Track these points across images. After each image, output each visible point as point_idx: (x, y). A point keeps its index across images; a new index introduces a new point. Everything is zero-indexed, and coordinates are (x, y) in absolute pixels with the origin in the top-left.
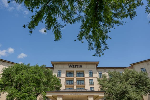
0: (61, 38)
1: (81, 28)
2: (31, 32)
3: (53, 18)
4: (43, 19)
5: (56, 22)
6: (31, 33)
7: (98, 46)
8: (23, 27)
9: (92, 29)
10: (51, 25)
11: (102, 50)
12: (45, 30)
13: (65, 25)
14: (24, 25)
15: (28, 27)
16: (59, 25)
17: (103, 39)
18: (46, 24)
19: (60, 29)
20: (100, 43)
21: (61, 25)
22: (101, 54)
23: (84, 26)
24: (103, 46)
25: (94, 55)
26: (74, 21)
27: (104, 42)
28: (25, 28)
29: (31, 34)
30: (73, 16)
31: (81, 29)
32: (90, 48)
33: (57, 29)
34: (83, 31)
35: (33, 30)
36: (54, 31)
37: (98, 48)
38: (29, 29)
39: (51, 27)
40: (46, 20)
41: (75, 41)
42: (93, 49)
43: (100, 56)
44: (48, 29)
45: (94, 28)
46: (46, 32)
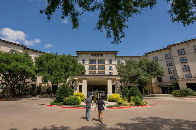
0: (78, 26)
1: (100, 16)
2: (49, 18)
3: (70, 4)
4: (59, 5)
5: (73, 9)
6: (49, 19)
7: (116, 34)
8: (40, 12)
9: (110, 18)
10: (68, 12)
11: (120, 38)
12: (62, 17)
13: (83, 13)
14: (41, 10)
15: (45, 13)
16: (76, 12)
17: (121, 28)
18: (63, 10)
19: (77, 17)
20: (118, 32)
21: (78, 12)
22: (119, 42)
23: (103, 15)
24: (120, 35)
25: (112, 43)
26: (93, 9)
27: (121, 31)
28: (42, 13)
29: (49, 20)
30: (90, 4)
31: (100, 17)
32: (109, 35)
33: (75, 17)
34: (102, 20)
35: (51, 16)
36: (71, 19)
37: (116, 36)
39: (69, 14)
40: (62, 6)
41: (95, 30)
42: (111, 37)
43: (118, 43)
44: (66, 16)
45: (112, 17)
46: (63, 19)
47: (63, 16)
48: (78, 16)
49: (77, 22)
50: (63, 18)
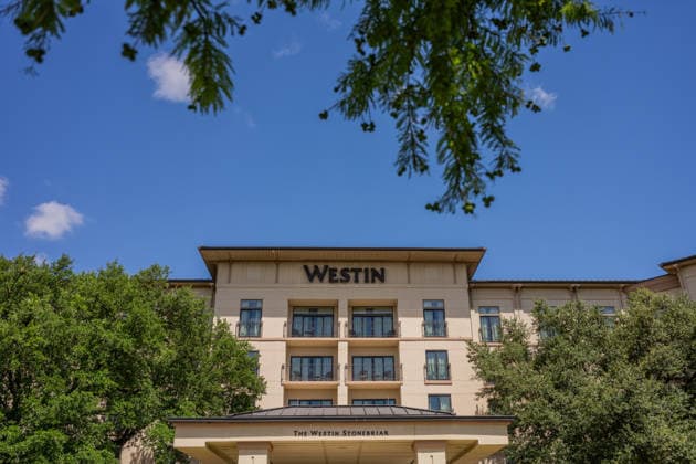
1: (358, 36)
2: (37, 54)
6: (39, 60)
7: (464, 155)
9: (425, 49)
10: (167, 13)
11: (485, 178)
12: (126, 46)
13: (257, 18)
15: (17, 22)
16: (218, 17)
17: (493, 112)
18: (134, 9)
19: (223, 43)
20: (471, 135)
21: (232, 15)
22: (478, 201)
23: (378, 28)
24: (487, 154)
25: (435, 207)
27: (495, 132)
29: (37, 67)
31: (359, 43)
32: (411, 159)
33: (206, 41)
34: (372, 57)
35: (51, 43)
36: (186, 53)
37: (458, 166)
38: (19, 32)
39: (168, 30)
41: (324, 116)
42: (424, 168)
43: (468, 210)
44: (150, 40)
45: (439, 43)
46: (132, 58)
47: (131, 41)
48: (228, 38)
49: (221, 70)
50: (129, 52)
